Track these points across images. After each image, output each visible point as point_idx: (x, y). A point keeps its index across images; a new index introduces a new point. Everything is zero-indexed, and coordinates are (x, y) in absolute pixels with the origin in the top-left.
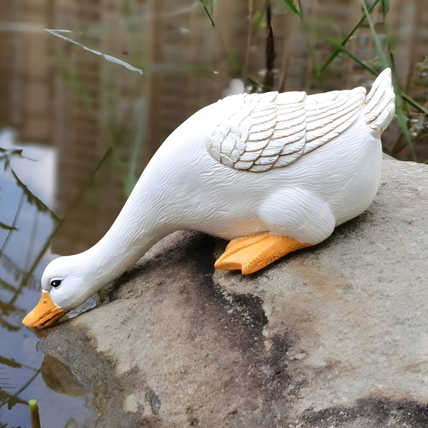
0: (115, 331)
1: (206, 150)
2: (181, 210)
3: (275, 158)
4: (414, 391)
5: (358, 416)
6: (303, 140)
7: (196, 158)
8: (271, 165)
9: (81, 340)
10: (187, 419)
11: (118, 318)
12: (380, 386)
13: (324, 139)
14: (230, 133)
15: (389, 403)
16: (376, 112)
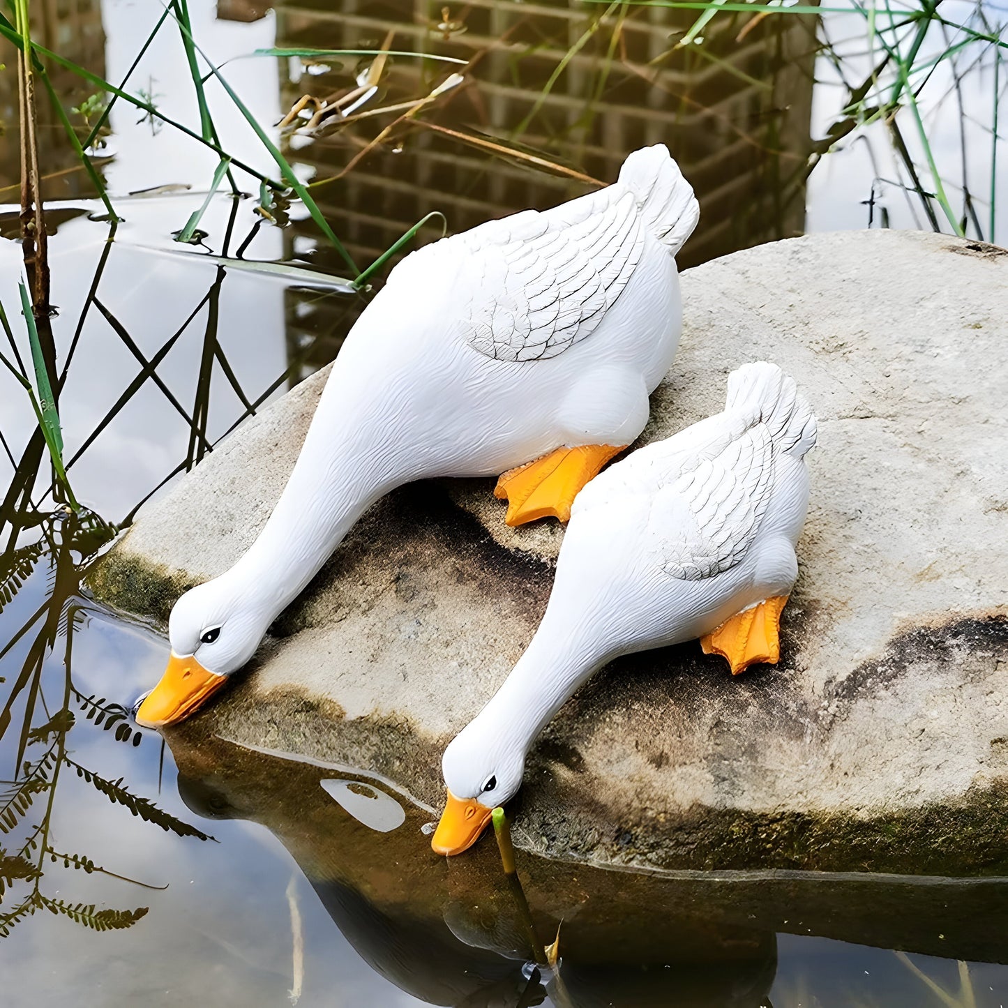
0: (363, 678)
1: (466, 343)
2: (426, 450)
3: (575, 328)
4: (955, 605)
5: (907, 664)
6: (601, 290)
7: (451, 361)
8: (570, 341)
9: (300, 712)
10: (646, 760)
11: (354, 655)
12: (904, 614)
13: (622, 279)
14: (498, 308)
15: (934, 633)
16: (671, 219)
